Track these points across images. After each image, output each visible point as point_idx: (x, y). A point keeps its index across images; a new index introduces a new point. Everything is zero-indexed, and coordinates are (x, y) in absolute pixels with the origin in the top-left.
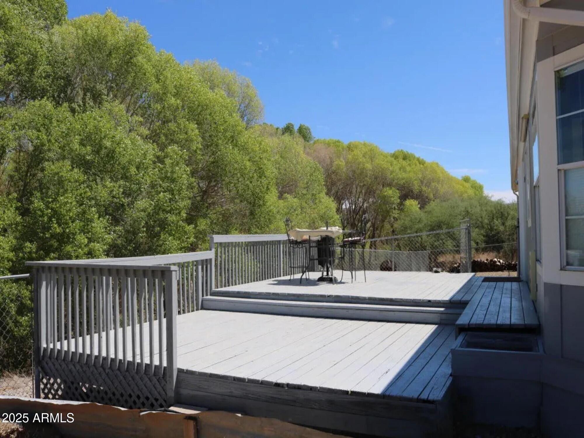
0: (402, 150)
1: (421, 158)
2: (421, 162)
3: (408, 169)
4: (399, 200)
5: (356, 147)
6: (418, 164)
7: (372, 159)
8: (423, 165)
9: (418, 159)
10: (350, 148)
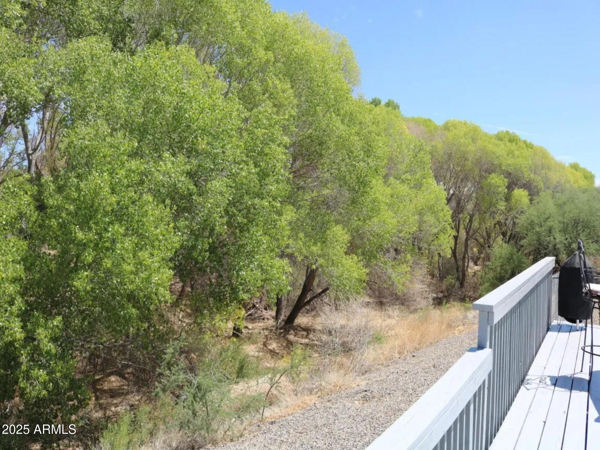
0: (507, 132)
1: (528, 141)
2: (529, 146)
3: (517, 153)
4: (506, 190)
5: (454, 126)
6: (525, 148)
7: (474, 140)
8: (531, 148)
9: (525, 142)
10: (447, 127)
